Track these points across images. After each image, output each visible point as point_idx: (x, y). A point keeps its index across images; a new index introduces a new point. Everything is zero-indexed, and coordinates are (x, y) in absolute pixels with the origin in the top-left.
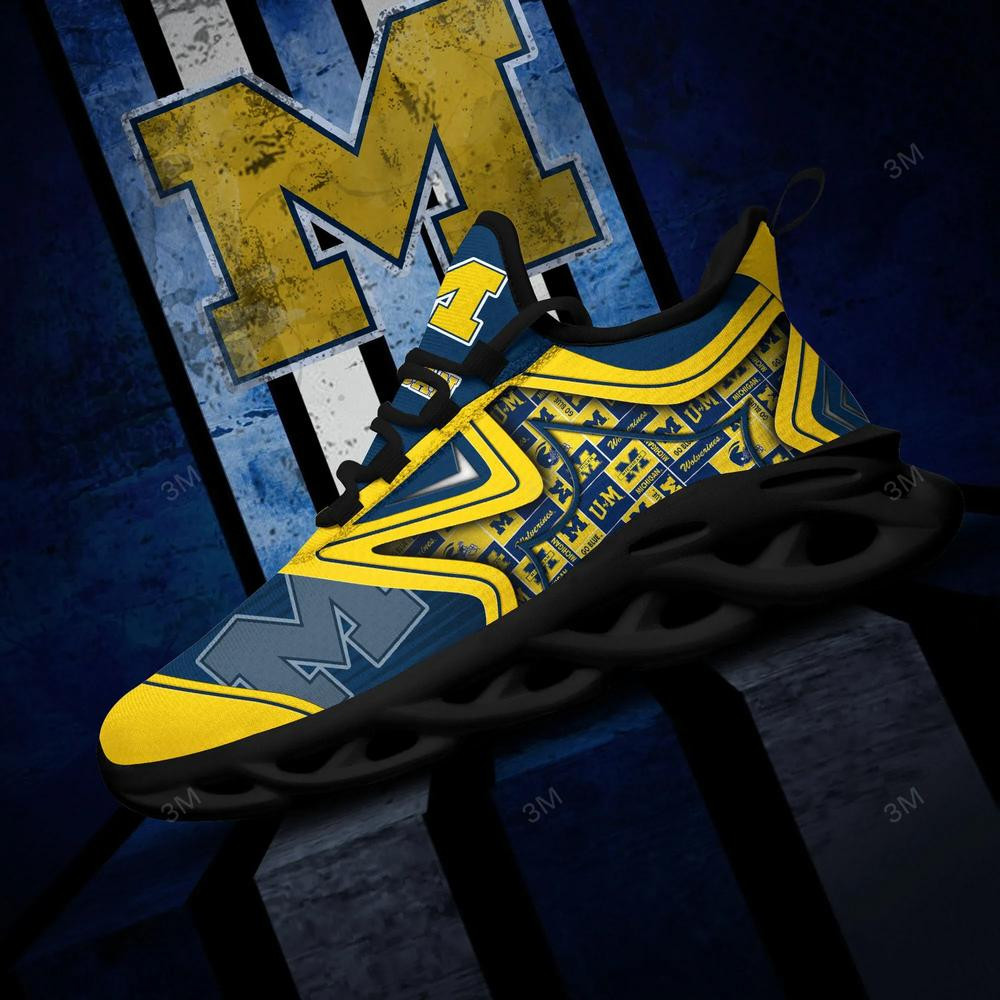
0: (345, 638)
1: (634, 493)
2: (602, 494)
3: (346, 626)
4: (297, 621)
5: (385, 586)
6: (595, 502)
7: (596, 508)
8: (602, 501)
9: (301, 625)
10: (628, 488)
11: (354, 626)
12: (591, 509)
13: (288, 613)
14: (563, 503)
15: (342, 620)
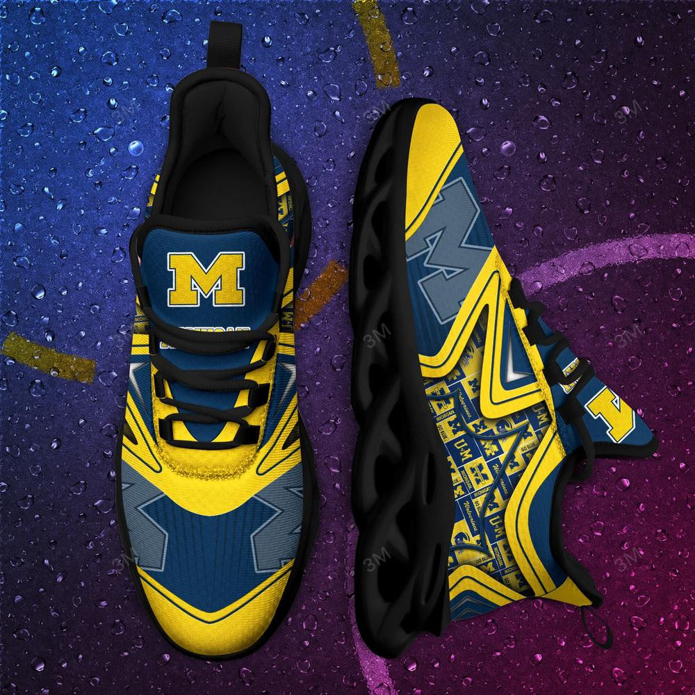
0: (443, 269)
1: (463, 469)
2: (469, 450)
3: (449, 272)
4: (463, 245)
5: (464, 304)
6: (466, 444)
7: (463, 443)
8: (465, 448)
9: (460, 246)
10: (467, 466)
11: (448, 277)
12: (463, 441)
13: (470, 241)
14: (473, 425)
15: (454, 271)
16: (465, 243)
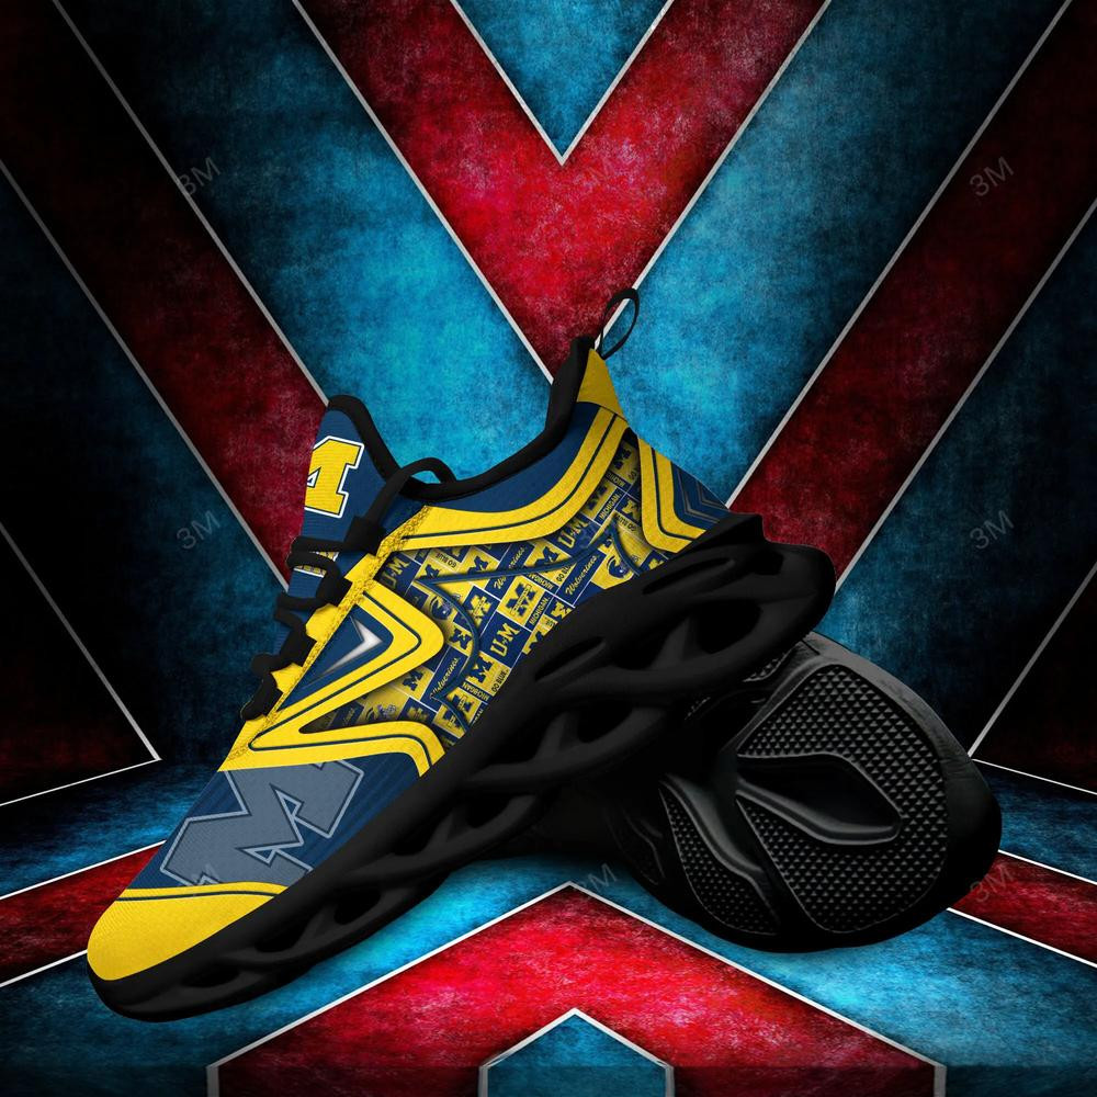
0: (293, 818)
1: (528, 625)
2: (499, 632)
3: (292, 807)
4: (245, 812)
5: (319, 761)
6: (495, 642)
7: (496, 646)
8: (500, 638)
9: (250, 814)
10: (521, 621)
11: (298, 805)
12: (493, 648)
13: (235, 806)
14: (464, 647)
15: (286, 801)
16: (240, 809)
